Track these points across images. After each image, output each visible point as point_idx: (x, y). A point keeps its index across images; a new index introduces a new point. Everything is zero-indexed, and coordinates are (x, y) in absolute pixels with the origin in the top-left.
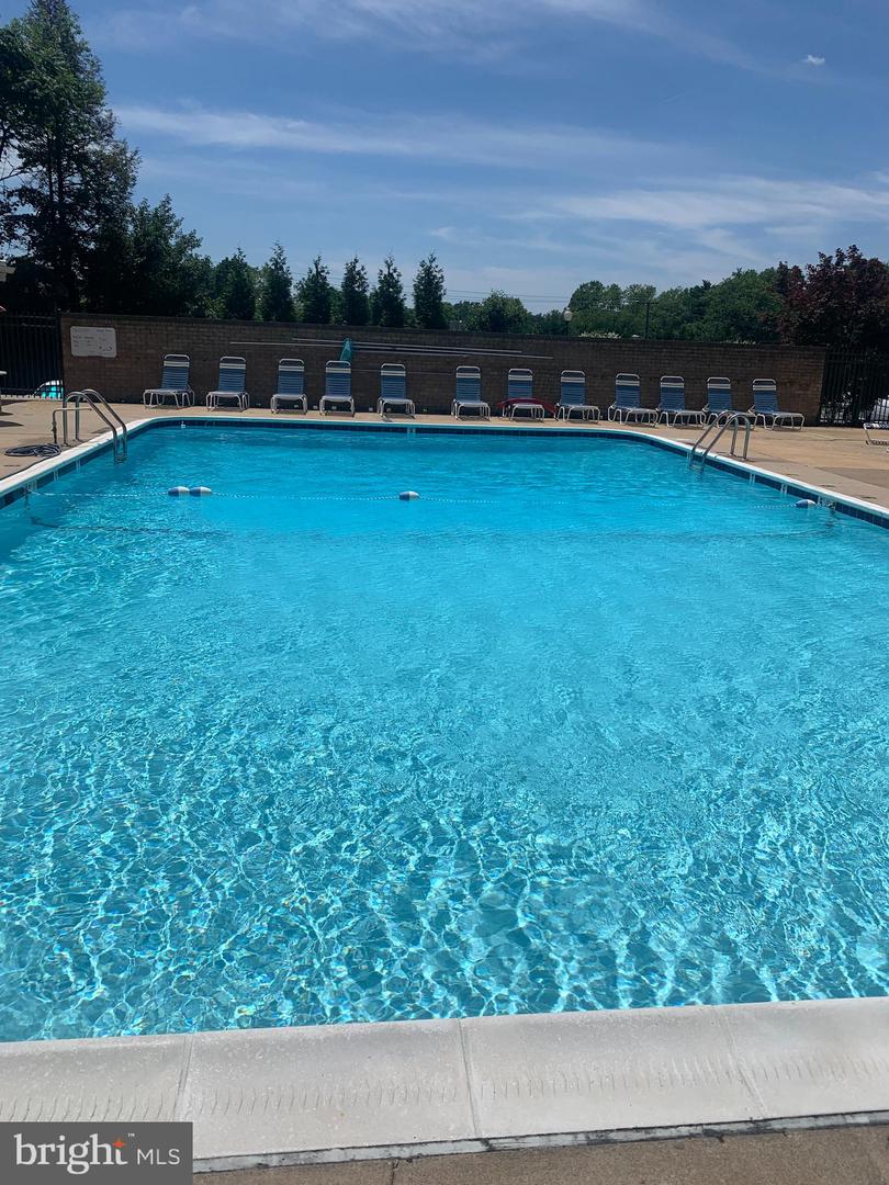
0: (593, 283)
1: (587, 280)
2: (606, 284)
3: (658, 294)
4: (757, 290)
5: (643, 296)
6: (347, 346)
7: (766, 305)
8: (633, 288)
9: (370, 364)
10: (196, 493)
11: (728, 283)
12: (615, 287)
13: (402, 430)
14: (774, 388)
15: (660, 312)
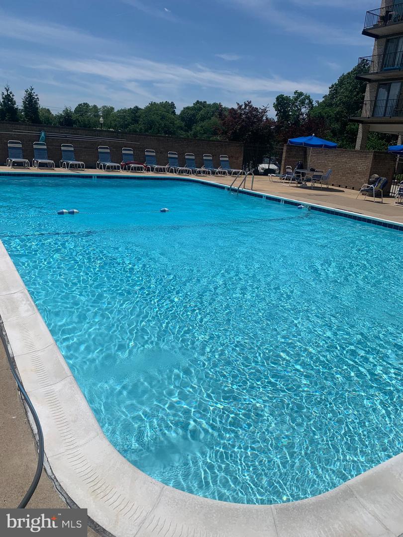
0: (84, 104)
1: (82, 102)
2: (91, 104)
3: (116, 110)
4: (160, 112)
5: (108, 111)
6: (43, 134)
7: (164, 119)
8: (104, 107)
9: (54, 144)
10: (73, 213)
11: (147, 108)
12: (95, 107)
13: (90, 177)
14: (227, 159)
15: (117, 119)
